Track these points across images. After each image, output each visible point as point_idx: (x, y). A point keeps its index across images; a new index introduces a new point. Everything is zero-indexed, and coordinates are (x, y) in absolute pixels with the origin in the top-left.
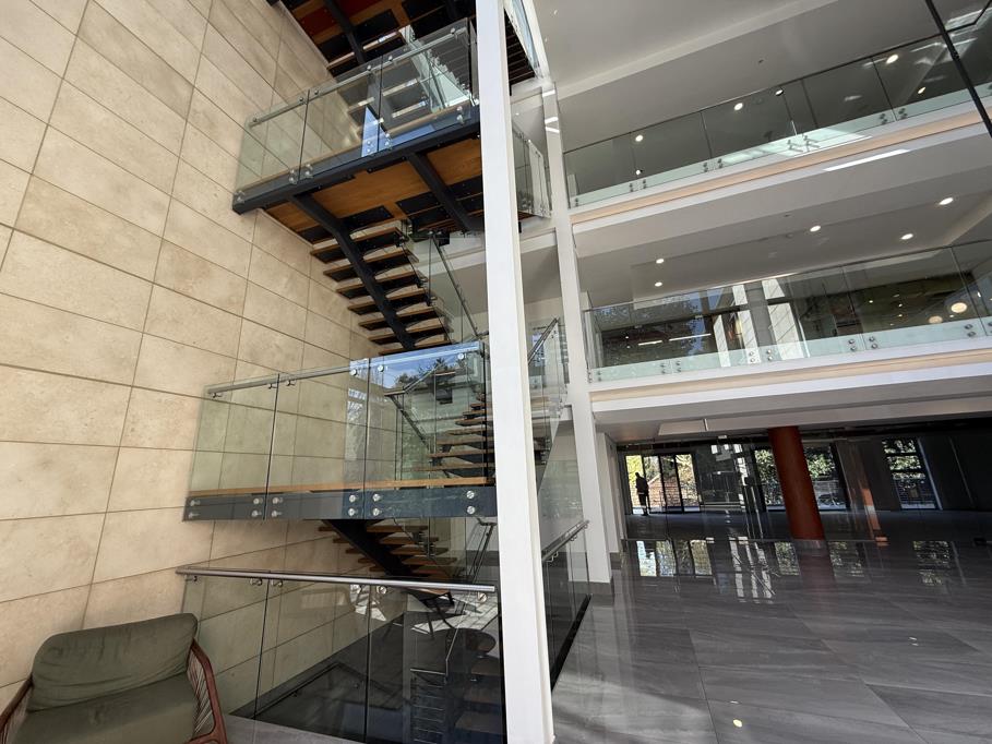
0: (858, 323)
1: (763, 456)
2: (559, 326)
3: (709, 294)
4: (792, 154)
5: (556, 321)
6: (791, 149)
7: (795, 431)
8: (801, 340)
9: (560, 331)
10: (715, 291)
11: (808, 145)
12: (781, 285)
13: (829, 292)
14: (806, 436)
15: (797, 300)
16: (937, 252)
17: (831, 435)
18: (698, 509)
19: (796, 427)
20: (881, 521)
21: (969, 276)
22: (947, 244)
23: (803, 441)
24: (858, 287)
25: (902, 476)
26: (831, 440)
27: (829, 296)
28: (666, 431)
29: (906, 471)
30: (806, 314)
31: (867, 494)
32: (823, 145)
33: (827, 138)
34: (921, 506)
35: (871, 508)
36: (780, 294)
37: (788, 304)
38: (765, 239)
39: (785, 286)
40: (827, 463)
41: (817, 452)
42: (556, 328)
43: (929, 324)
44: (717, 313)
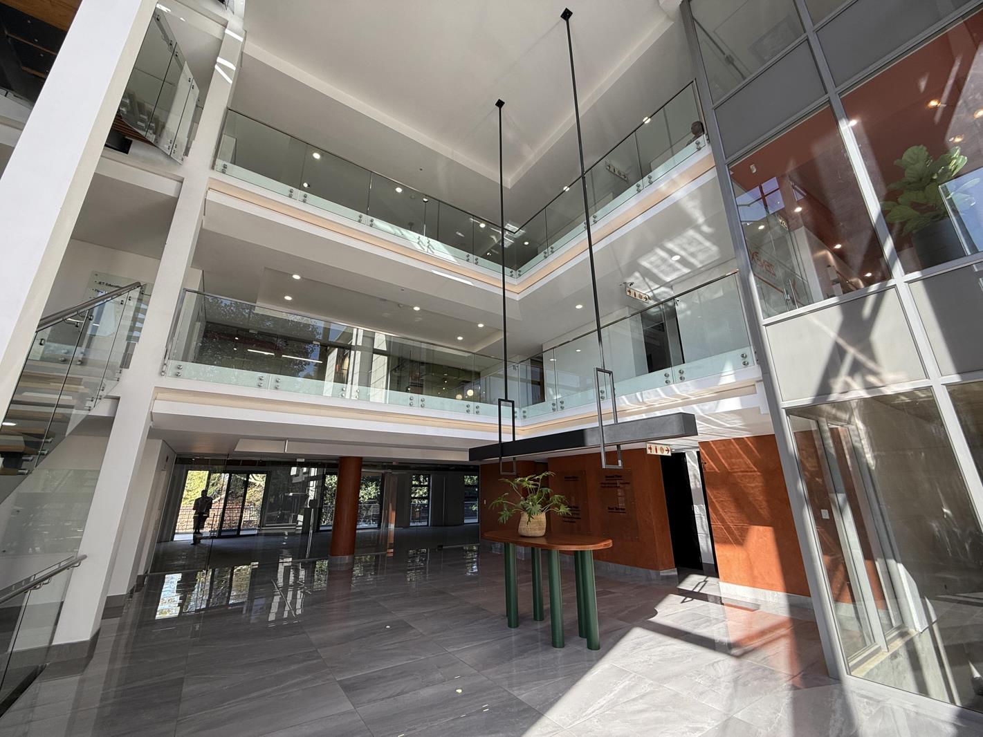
0: (421, 386)
1: (332, 480)
2: (142, 293)
3: (333, 327)
4: (418, 247)
5: (138, 285)
6: (418, 243)
7: (360, 462)
8: (386, 389)
9: (140, 300)
10: (339, 326)
11: (428, 247)
12: (386, 341)
13: (412, 358)
14: (367, 466)
15: (393, 356)
16: (470, 354)
17: (384, 467)
18: (256, 532)
19: (361, 458)
20: (396, 536)
21: (478, 375)
22: (475, 352)
23: (363, 470)
24: (428, 362)
25: (416, 501)
26: (383, 471)
27: (412, 361)
28: (242, 448)
29: (421, 498)
30: (395, 369)
31: (393, 515)
32: (437, 254)
33: (440, 250)
34: (419, 524)
35: (392, 526)
36: (384, 348)
37: (386, 358)
38: (385, 300)
39: (389, 343)
40: (376, 489)
41: (372, 480)
42: (135, 293)
43: (455, 399)
44: (334, 346)
